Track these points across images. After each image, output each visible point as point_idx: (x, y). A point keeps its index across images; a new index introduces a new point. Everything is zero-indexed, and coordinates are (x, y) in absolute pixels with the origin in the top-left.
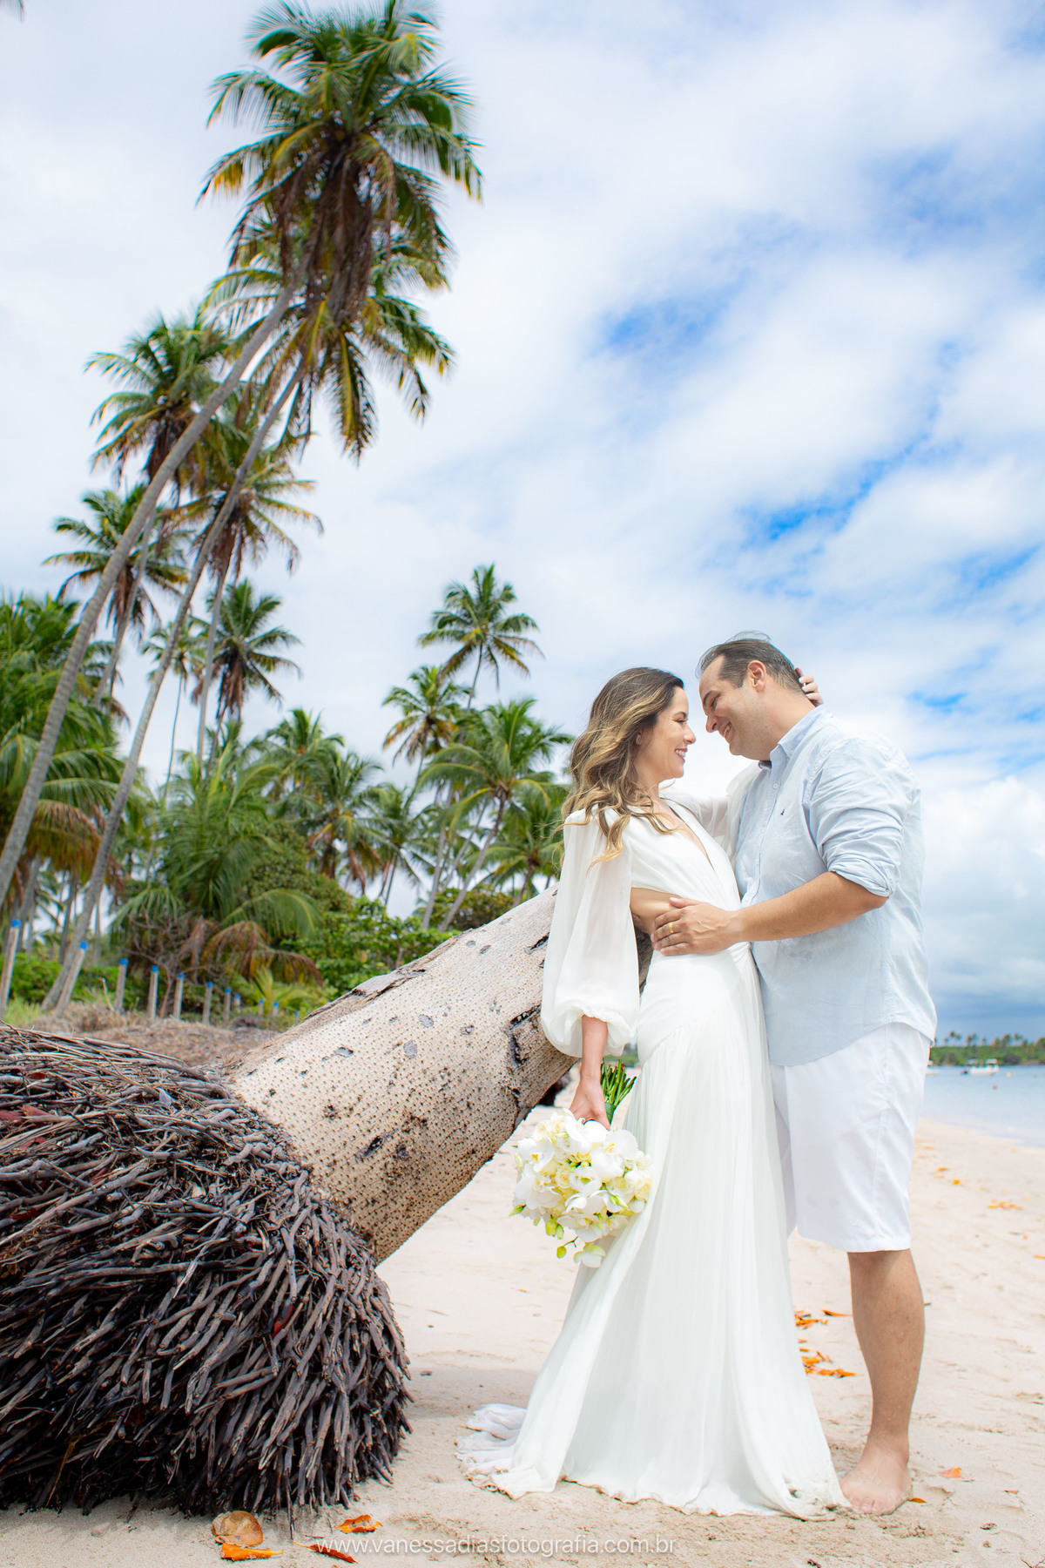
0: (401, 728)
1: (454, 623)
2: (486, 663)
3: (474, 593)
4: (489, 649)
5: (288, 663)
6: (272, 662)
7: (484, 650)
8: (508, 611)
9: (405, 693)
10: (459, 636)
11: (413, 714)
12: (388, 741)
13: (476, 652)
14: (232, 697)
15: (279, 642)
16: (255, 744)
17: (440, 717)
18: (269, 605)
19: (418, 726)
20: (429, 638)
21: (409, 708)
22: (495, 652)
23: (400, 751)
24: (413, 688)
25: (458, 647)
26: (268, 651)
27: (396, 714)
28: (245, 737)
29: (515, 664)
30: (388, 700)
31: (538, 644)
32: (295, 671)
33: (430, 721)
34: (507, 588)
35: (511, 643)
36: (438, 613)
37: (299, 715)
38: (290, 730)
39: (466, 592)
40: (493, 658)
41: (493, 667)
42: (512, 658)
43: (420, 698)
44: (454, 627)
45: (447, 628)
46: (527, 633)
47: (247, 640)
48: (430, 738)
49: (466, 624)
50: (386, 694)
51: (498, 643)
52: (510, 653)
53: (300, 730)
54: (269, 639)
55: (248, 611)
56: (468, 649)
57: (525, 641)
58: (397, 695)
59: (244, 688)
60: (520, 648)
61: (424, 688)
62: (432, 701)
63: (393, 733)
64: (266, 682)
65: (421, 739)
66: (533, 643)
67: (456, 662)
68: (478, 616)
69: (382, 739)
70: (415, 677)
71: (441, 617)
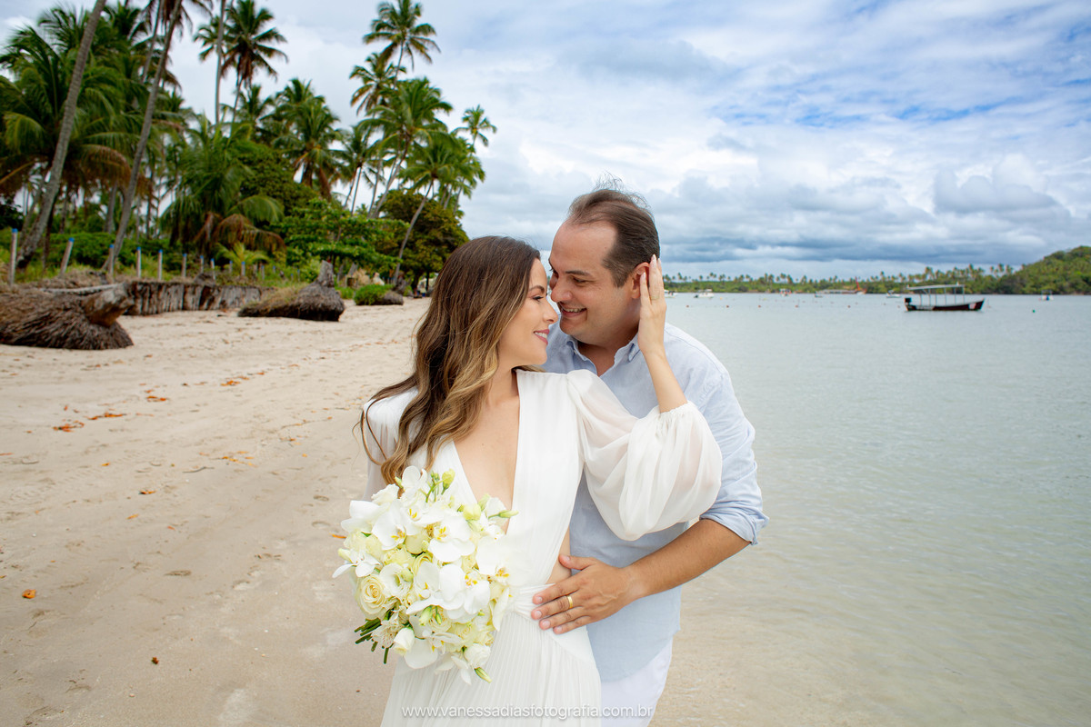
0: (361, 92)
1: (386, 28)
2: (405, 54)
3: (398, 9)
4: (407, 45)
5: (280, 53)
6: (270, 52)
7: (404, 46)
8: (418, 22)
9: (363, 70)
10: (388, 36)
11: (369, 83)
12: (354, 100)
13: (399, 47)
14: (246, 73)
15: (274, 40)
16: (269, 101)
17: (385, 85)
18: (265, 16)
19: (371, 91)
20: (369, 38)
21: (366, 80)
22: (411, 47)
23: (361, 106)
24: (368, 67)
25: (388, 43)
26: (267, 44)
27: (358, 83)
28: (263, 96)
29: (423, 56)
30: (353, 75)
31: (437, 43)
32: (284, 58)
33: (378, 87)
34: (417, 7)
35: (420, 42)
36: (376, 21)
37: (296, 82)
38: (291, 92)
39: (393, 8)
40: (410, 52)
41: (410, 57)
42: (421, 51)
43: (372, 73)
44: (385, 31)
45: (381, 31)
46: (431, 37)
47: (253, 37)
48: (380, 98)
49: (393, 29)
50: (351, 70)
51: (412, 41)
52: (420, 48)
53: (298, 92)
54: (268, 36)
55: (252, 17)
56: (394, 45)
57: (428, 40)
58: (358, 72)
59: (252, 67)
60: (426, 45)
61: (375, 67)
62: (380, 75)
63: (357, 94)
64: (267, 64)
65: (373, 99)
66: (433, 43)
67: (388, 53)
68: (399, 24)
69: (350, 99)
70: (369, 60)
71: (377, 24)
